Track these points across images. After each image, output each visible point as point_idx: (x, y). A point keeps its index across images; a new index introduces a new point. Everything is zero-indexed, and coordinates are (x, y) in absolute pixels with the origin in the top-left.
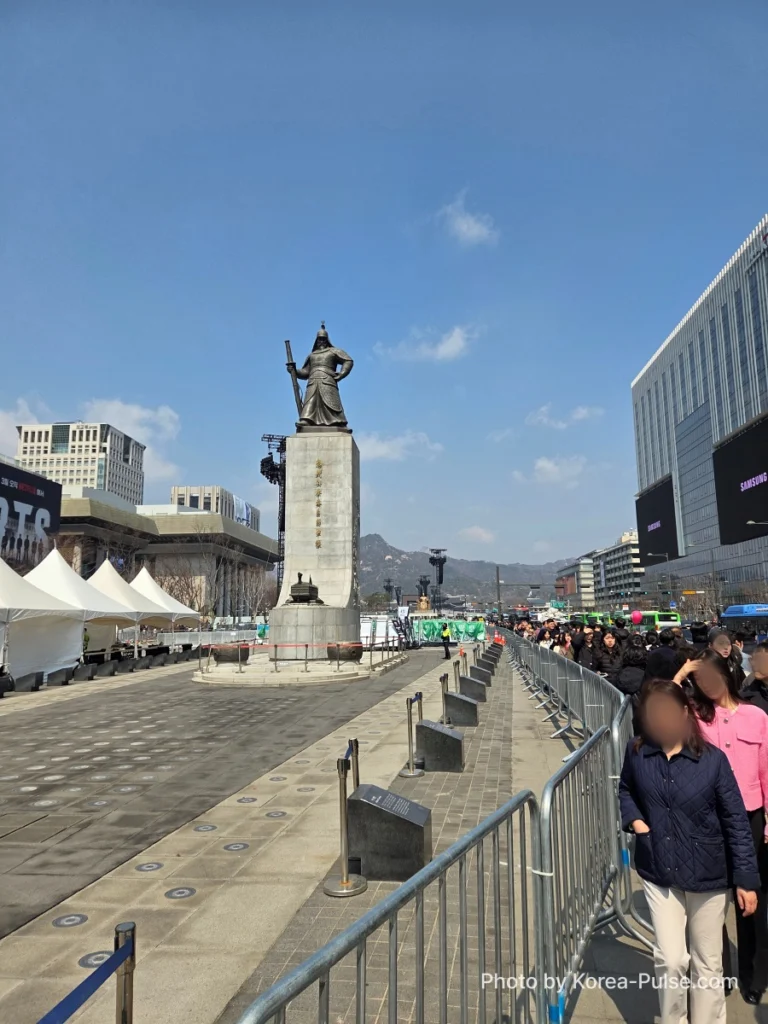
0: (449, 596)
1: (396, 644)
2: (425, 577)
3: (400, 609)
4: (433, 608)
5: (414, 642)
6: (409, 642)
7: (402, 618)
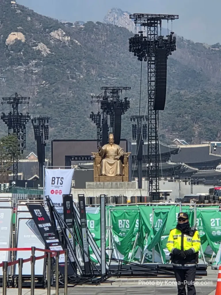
0: (181, 145)
1: (39, 268)
2: (115, 91)
3: (49, 173)
4: (136, 174)
5: (89, 264)
6: (73, 265)
7: (57, 199)
